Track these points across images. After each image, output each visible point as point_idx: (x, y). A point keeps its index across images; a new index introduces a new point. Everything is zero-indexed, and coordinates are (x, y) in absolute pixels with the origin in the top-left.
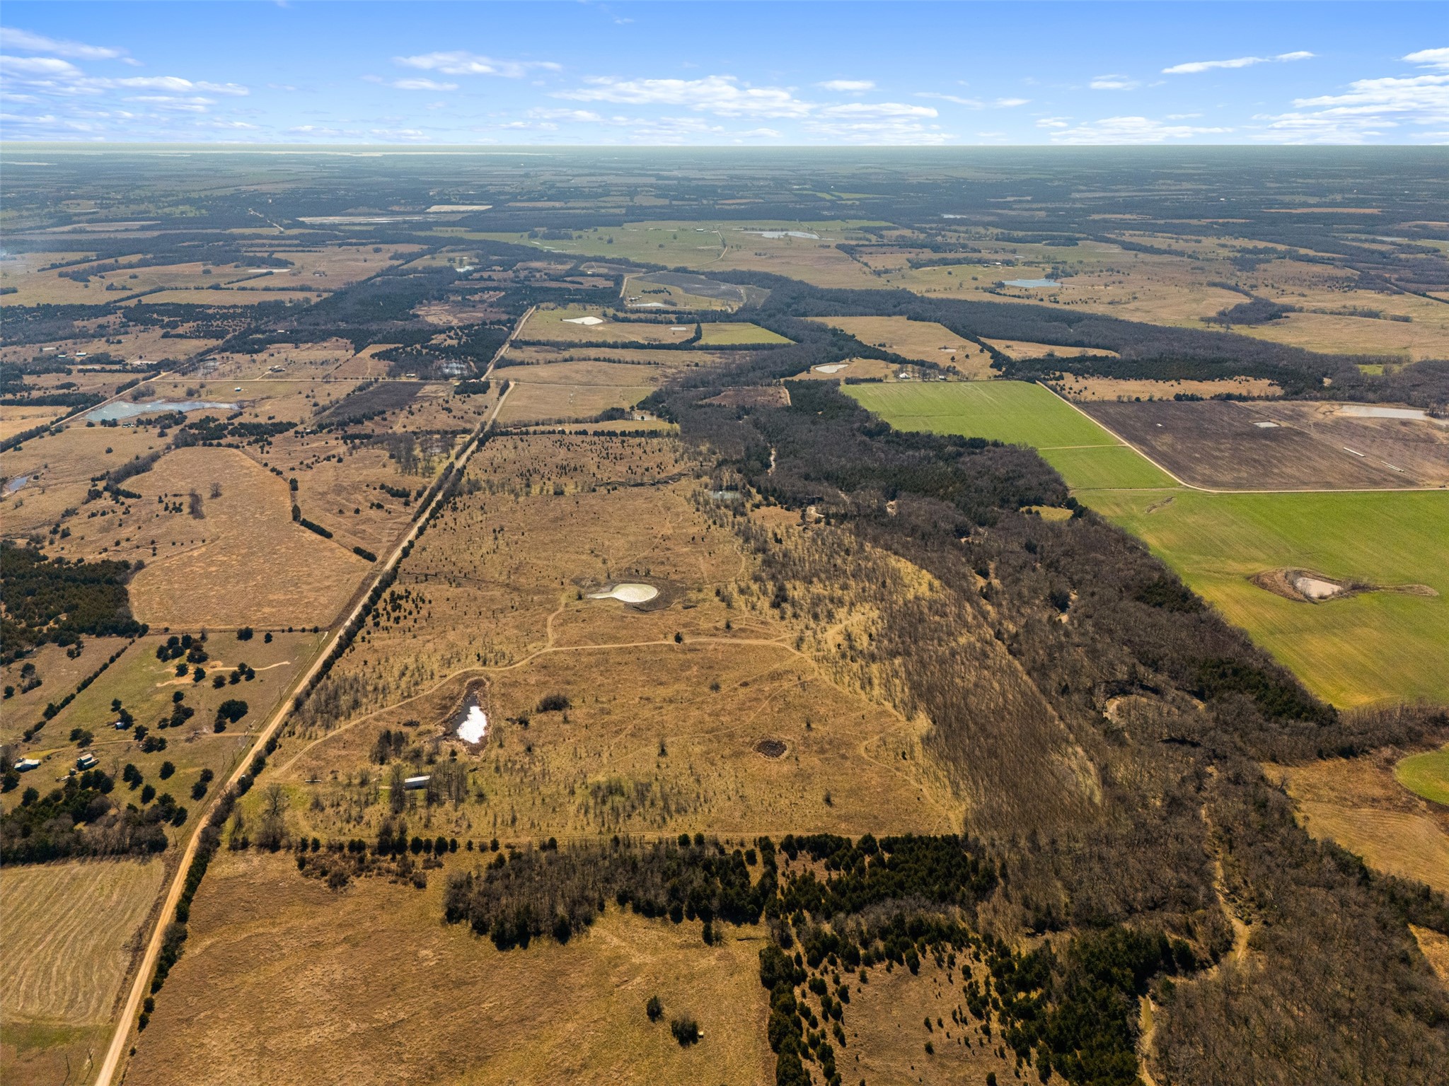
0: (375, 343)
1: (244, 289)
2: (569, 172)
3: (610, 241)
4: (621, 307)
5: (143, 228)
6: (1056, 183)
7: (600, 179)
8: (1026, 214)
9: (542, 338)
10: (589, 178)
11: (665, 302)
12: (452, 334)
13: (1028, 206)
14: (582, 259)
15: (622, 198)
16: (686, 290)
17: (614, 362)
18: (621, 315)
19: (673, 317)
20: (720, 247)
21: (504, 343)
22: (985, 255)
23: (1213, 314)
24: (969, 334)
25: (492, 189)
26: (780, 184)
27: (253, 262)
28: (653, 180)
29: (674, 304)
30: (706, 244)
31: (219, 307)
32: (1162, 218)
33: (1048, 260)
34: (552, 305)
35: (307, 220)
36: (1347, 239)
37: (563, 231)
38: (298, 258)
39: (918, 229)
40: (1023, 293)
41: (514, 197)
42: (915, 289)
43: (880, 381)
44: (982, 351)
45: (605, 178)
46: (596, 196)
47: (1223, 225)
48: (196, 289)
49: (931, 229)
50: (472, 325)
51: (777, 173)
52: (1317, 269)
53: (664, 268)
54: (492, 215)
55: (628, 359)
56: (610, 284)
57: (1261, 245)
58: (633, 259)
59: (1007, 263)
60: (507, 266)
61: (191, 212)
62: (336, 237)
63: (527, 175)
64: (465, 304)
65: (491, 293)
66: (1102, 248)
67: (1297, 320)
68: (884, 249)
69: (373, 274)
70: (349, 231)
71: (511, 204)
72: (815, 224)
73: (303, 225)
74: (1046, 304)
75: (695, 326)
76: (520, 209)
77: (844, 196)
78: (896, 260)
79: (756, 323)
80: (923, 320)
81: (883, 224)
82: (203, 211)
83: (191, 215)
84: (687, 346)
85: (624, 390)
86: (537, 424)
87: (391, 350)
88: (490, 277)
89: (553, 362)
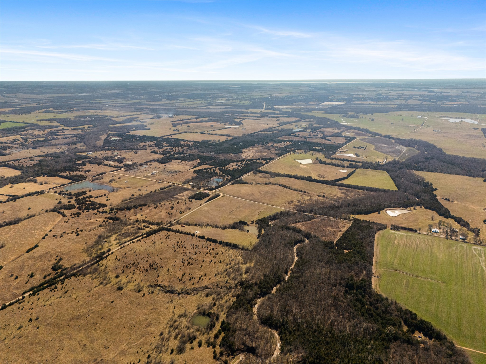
0: (206, 164)
1: (210, 134)
3: (373, 120)
5: (225, 108)
7: (403, 92)
10: (398, 92)
11: (356, 154)
12: (239, 163)
14: (350, 128)
15: (402, 101)
16: (376, 148)
17: (286, 188)
18: (324, 160)
19: (347, 164)
20: (419, 126)
21: (253, 170)
25: (355, 96)
29: (359, 156)
30: (415, 124)
34: (301, 151)
37: (359, 114)
38: (248, 122)
41: (358, 99)
43: (415, 231)
45: (406, 92)
46: (393, 99)
48: (196, 133)
50: (254, 160)
54: (342, 106)
55: (294, 187)
56: (343, 142)
60: (315, 129)
62: (274, 114)
64: (268, 148)
65: (288, 143)
69: (261, 130)
70: (283, 111)
71: (354, 102)
73: (272, 109)
75: (354, 170)
76: (355, 104)
79: (388, 172)
84: (332, 183)
85: (268, 207)
86: (196, 225)
87: (205, 169)
88: (299, 135)
89: (260, 184)
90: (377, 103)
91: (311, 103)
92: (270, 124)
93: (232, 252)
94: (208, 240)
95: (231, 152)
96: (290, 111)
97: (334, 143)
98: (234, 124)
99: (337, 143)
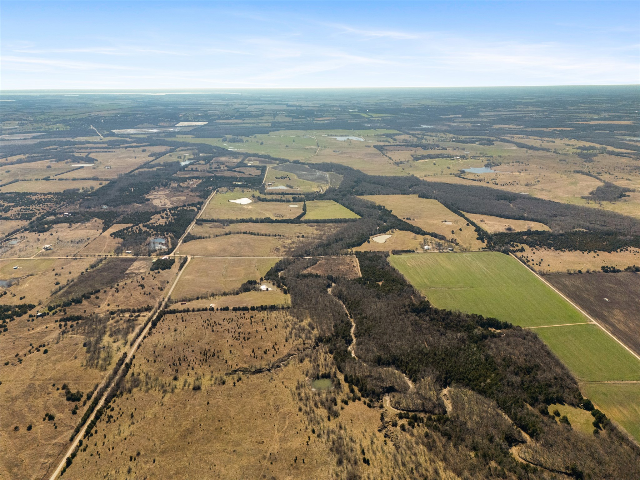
0: (117, 223)
1: (62, 179)
2: (247, 103)
3: (262, 143)
4: (262, 191)
5: (34, 138)
6: (471, 108)
7: (261, 106)
8: (461, 125)
9: (215, 217)
10: (255, 106)
11: (287, 186)
12: (164, 215)
13: (461, 120)
14: (247, 155)
15: (270, 117)
16: (299, 176)
17: (255, 235)
18: (262, 196)
19: (290, 197)
20: (317, 147)
21: (192, 221)
22: (449, 151)
23: (586, 194)
24: (455, 208)
25: (210, 113)
26: (344, 109)
27: (77, 160)
28: (285, 107)
29: (292, 187)
30: (309, 145)
31: (41, 194)
32: (529, 127)
33: (484, 156)
34: (225, 189)
35: (116, 131)
36: (626, 140)
37: (240, 137)
38: (100, 156)
39: (412, 135)
40: (477, 178)
41: (219, 117)
42: (419, 175)
43: (413, 251)
44: (468, 225)
45: (263, 106)
46: (258, 116)
47: (560, 131)
48: (36, 180)
49: (418, 134)
50: (177, 207)
51: (342, 103)
52: (624, 160)
53: (288, 161)
54: (207, 127)
55: (263, 232)
56: (258, 173)
57: (588, 144)
58: (273, 155)
59: (463, 157)
60: (207, 160)
61: (61, 127)
62: (127, 142)
63: (227, 105)
64: (179, 190)
65: (195, 180)
66: (507, 146)
67: (635, 198)
68: (398, 148)
69: (136, 167)
70: (136, 138)
71: (217, 121)
72: (361, 132)
73: (113, 135)
74: (491, 186)
75: (302, 203)
76: (221, 124)
77: (374, 115)
78: (404, 155)
79: (336, 200)
80: (427, 198)
81: (396, 132)
82: (68, 127)
83: (61, 129)
84: (297, 220)
85: (258, 260)
86: (198, 298)
87: (124, 229)
88: (196, 168)
89: (219, 236)
90: (245, 121)
91: (162, 124)
92: (138, 157)
93: (274, 314)
94: (235, 309)
95: (134, 202)
96: (145, 136)
97: (250, 175)
98: (83, 162)
99: (254, 174)
